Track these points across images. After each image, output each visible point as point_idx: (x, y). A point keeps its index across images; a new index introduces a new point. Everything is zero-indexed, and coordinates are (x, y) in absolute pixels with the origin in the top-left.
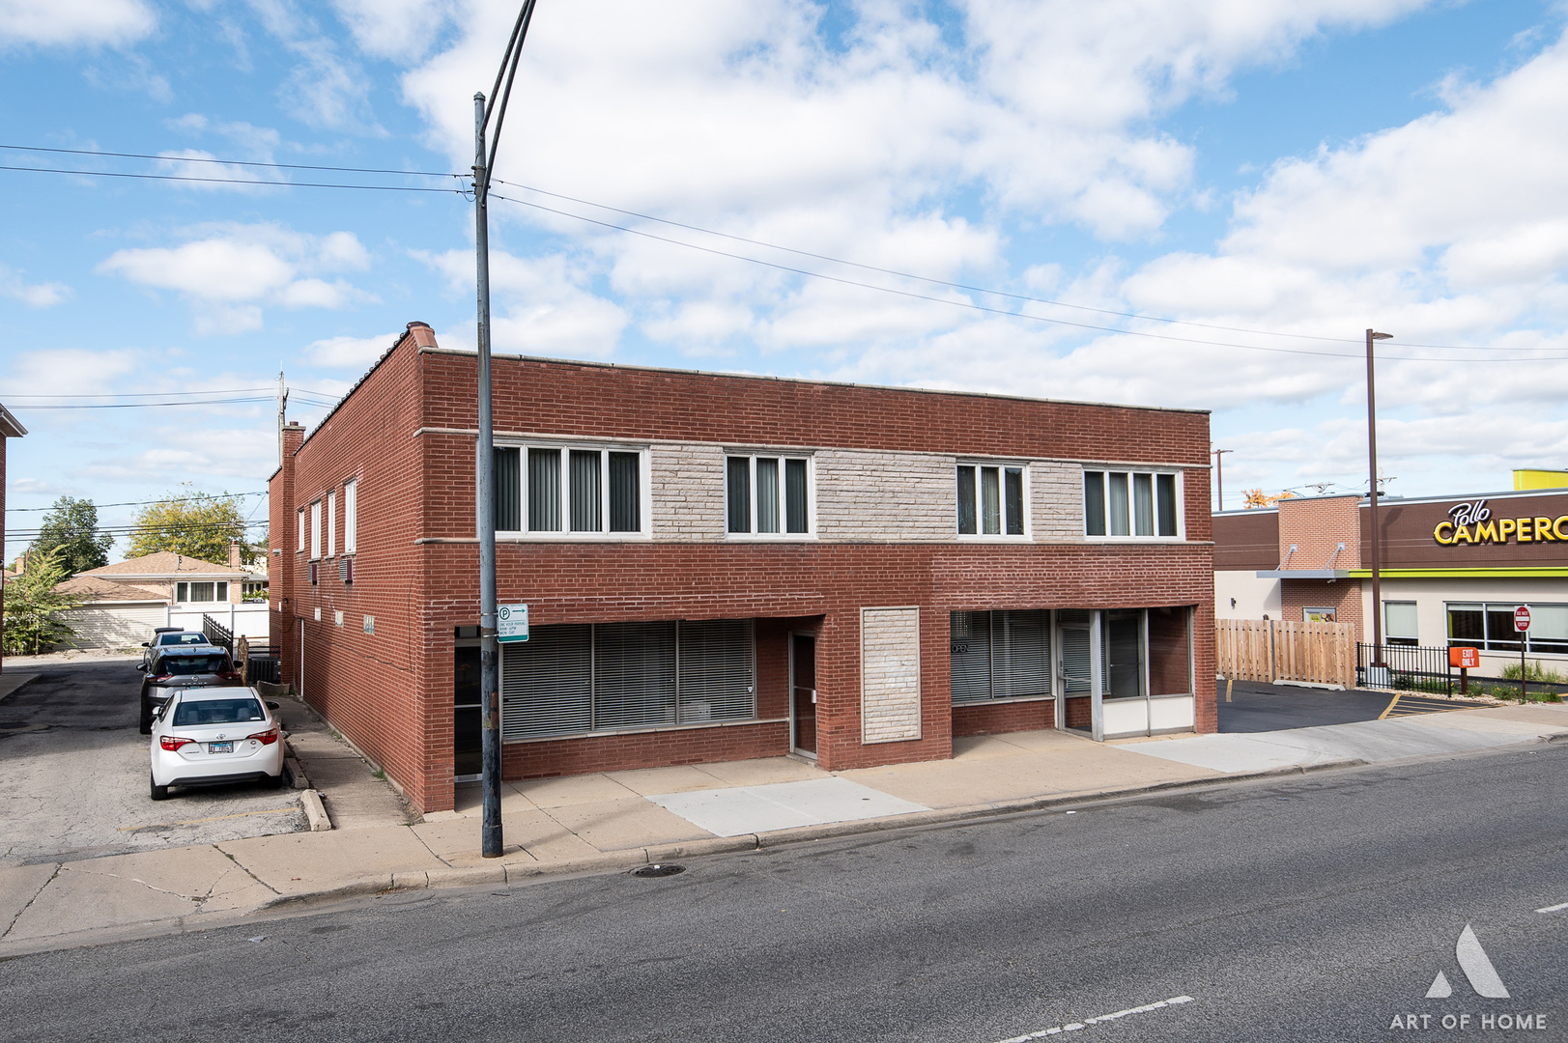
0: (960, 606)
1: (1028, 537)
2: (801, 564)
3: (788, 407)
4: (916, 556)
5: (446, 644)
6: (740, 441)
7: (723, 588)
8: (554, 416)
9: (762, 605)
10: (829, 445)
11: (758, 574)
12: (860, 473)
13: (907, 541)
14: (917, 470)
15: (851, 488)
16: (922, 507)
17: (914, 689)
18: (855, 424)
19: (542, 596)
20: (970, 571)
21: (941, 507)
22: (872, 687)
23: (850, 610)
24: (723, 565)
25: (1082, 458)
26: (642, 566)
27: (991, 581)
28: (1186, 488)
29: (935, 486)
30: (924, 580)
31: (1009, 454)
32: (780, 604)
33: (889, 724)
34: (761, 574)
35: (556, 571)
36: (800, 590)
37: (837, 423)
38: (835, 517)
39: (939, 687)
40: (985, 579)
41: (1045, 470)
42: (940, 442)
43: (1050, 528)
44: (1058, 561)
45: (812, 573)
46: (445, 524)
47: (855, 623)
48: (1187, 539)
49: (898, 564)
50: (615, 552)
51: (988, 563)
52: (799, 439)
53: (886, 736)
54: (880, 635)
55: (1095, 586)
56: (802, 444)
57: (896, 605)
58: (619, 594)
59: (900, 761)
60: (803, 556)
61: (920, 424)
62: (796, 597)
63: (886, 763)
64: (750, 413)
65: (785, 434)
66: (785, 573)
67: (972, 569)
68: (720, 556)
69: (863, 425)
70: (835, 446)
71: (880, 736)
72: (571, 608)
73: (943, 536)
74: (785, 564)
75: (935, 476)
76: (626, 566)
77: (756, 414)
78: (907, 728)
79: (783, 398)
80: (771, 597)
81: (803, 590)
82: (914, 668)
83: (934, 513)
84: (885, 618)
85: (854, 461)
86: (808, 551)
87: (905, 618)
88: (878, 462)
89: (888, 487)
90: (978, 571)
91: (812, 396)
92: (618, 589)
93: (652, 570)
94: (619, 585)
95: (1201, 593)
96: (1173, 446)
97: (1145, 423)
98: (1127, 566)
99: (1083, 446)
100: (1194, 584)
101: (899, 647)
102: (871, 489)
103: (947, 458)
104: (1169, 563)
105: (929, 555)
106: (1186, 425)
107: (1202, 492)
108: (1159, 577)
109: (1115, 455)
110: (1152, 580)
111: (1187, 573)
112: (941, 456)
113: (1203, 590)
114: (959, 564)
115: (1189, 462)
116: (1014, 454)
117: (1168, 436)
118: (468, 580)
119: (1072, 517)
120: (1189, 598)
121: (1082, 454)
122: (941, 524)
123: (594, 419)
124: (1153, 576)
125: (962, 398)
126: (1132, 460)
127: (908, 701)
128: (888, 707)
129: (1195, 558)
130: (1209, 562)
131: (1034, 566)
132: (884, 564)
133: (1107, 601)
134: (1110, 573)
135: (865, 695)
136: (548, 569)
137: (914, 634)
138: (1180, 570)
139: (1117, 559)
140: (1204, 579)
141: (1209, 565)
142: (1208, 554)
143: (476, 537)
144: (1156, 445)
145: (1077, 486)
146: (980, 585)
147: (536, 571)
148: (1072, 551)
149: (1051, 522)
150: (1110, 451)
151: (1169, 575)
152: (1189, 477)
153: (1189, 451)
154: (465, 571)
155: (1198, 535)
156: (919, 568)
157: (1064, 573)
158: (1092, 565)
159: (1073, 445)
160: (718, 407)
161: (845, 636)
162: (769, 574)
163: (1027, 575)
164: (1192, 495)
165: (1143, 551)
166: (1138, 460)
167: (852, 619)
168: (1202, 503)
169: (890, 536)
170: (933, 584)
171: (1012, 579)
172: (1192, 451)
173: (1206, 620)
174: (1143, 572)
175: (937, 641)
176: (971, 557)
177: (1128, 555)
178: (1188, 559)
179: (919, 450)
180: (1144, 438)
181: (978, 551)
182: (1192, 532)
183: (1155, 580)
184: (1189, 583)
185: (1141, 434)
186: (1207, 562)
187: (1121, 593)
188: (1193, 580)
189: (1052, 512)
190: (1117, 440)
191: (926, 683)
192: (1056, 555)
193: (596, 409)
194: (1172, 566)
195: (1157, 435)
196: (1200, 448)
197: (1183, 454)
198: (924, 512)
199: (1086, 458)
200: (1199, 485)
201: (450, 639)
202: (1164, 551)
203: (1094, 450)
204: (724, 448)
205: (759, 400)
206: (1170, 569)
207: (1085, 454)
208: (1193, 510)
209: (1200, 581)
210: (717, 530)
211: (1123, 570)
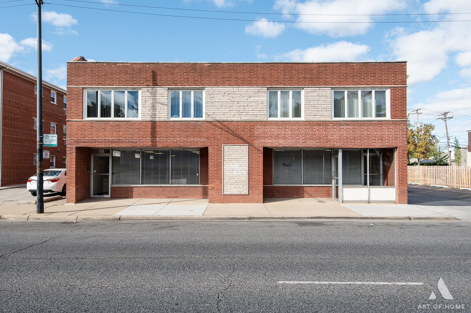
0: (268, 145)
1: (303, 118)
2: (198, 128)
3: (194, 73)
4: (248, 126)
5: (73, 152)
6: (174, 85)
7: (167, 136)
8: (108, 80)
9: (182, 143)
10: (210, 85)
11: (180, 132)
12: (223, 95)
13: (243, 120)
14: (249, 93)
15: (219, 101)
16: (251, 107)
17: (245, 176)
18: (221, 77)
19: (103, 138)
20: (273, 132)
21: (260, 107)
22: (227, 174)
23: (218, 145)
24: (167, 129)
25: (331, 85)
26: (137, 129)
27: (283, 135)
28: (391, 96)
29: (257, 99)
30: (251, 135)
31: (293, 85)
32: (189, 142)
33: (234, 188)
34: (182, 132)
35: (108, 130)
36: (197, 138)
37: (214, 77)
38: (212, 112)
39: (257, 175)
40: (279, 135)
41: (311, 91)
42: (260, 82)
43: (313, 114)
44: (317, 128)
45: (202, 132)
46: (73, 115)
47: (220, 150)
48: (391, 118)
49: (240, 129)
50: (128, 124)
51: (282, 129)
52: (198, 84)
53: (233, 192)
54: (231, 155)
55: (336, 138)
56: (199, 85)
57: (238, 144)
58: (129, 138)
59: (239, 202)
60: (199, 125)
61: (251, 76)
62: (196, 140)
63: (233, 202)
64: (178, 76)
65: (192, 82)
66: (191, 132)
67: (275, 131)
68: (166, 125)
69: (225, 77)
70: (213, 85)
71: (230, 192)
72: (112, 142)
73: (260, 118)
74: (191, 129)
75: (257, 95)
76: (131, 128)
77: (181, 75)
78: (242, 190)
79: (192, 69)
80: (185, 140)
81: (199, 138)
82: (246, 168)
83: (256, 109)
84: (233, 149)
85: (220, 91)
86: (201, 124)
87: (242, 149)
88: (231, 91)
89: (235, 100)
90: (277, 132)
91: (203, 68)
92: (129, 136)
93: (140, 130)
94: (129, 135)
95: (398, 142)
96: (384, 78)
97: (367, 69)
98: (355, 130)
99: (332, 80)
100: (394, 138)
101: (239, 160)
102: (228, 101)
103: (263, 88)
104: (379, 129)
105: (253, 125)
106: (392, 68)
107: (401, 97)
108: (373, 135)
109: (350, 83)
110: (369, 136)
111: (390, 133)
112: (260, 87)
113: (400, 141)
114: (268, 129)
115: (394, 85)
116: (297, 85)
117: (381, 73)
118: (80, 132)
119: (325, 110)
120: (391, 144)
121: (331, 83)
122: (259, 114)
123: (121, 80)
124: (370, 135)
125: (270, 64)
126: (359, 85)
127: (243, 180)
128: (234, 182)
129: (396, 127)
130: (404, 128)
131: (311, 130)
132: (233, 129)
133: (343, 144)
134: (345, 133)
135: (224, 177)
136: (105, 129)
137: (246, 155)
138: (386, 132)
139: (349, 127)
140: (401, 136)
141: (404, 130)
142: (403, 125)
143: (82, 119)
144: (374, 78)
145: (328, 97)
146: (277, 137)
147: (101, 130)
148: (324, 124)
149: (314, 112)
150: (347, 82)
151: (379, 134)
152: (394, 91)
153: (393, 80)
154: (79, 130)
155: (398, 117)
156: (249, 130)
157: (320, 133)
158: (335, 129)
159: (327, 80)
160: (166, 74)
161: (216, 155)
162: (185, 132)
163: (301, 133)
164: (395, 99)
165: (365, 124)
166: (364, 85)
167: (219, 149)
168: (401, 102)
169: (236, 118)
170: (255, 136)
171: (293, 135)
172: (395, 80)
173: (402, 154)
174: (364, 132)
175: (256, 158)
176: (274, 126)
177: (356, 125)
178: (391, 127)
179: (250, 85)
180: (367, 75)
181: (277, 124)
182: (395, 115)
183: (371, 136)
184: (391, 138)
185: (365, 73)
186: (403, 128)
187: (351, 141)
188: (394, 136)
189: (314, 108)
190: (351, 77)
191: (251, 174)
192: (316, 125)
193: (122, 77)
194: (381, 130)
195: (374, 73)
196: (401, 78)
197: (390, 81)
198: (252, 109)
199: (335, 85)
200: (399, 94)
201: (74, 151)
202: (378, 124)
203: (338, 82)
204: (168, 88)
205: (182, 71)
206: (380, 131)
207: (333, 83)
208: (395, 105)
209: (398, 137)
210: (165, 116)
211: (352, 132)
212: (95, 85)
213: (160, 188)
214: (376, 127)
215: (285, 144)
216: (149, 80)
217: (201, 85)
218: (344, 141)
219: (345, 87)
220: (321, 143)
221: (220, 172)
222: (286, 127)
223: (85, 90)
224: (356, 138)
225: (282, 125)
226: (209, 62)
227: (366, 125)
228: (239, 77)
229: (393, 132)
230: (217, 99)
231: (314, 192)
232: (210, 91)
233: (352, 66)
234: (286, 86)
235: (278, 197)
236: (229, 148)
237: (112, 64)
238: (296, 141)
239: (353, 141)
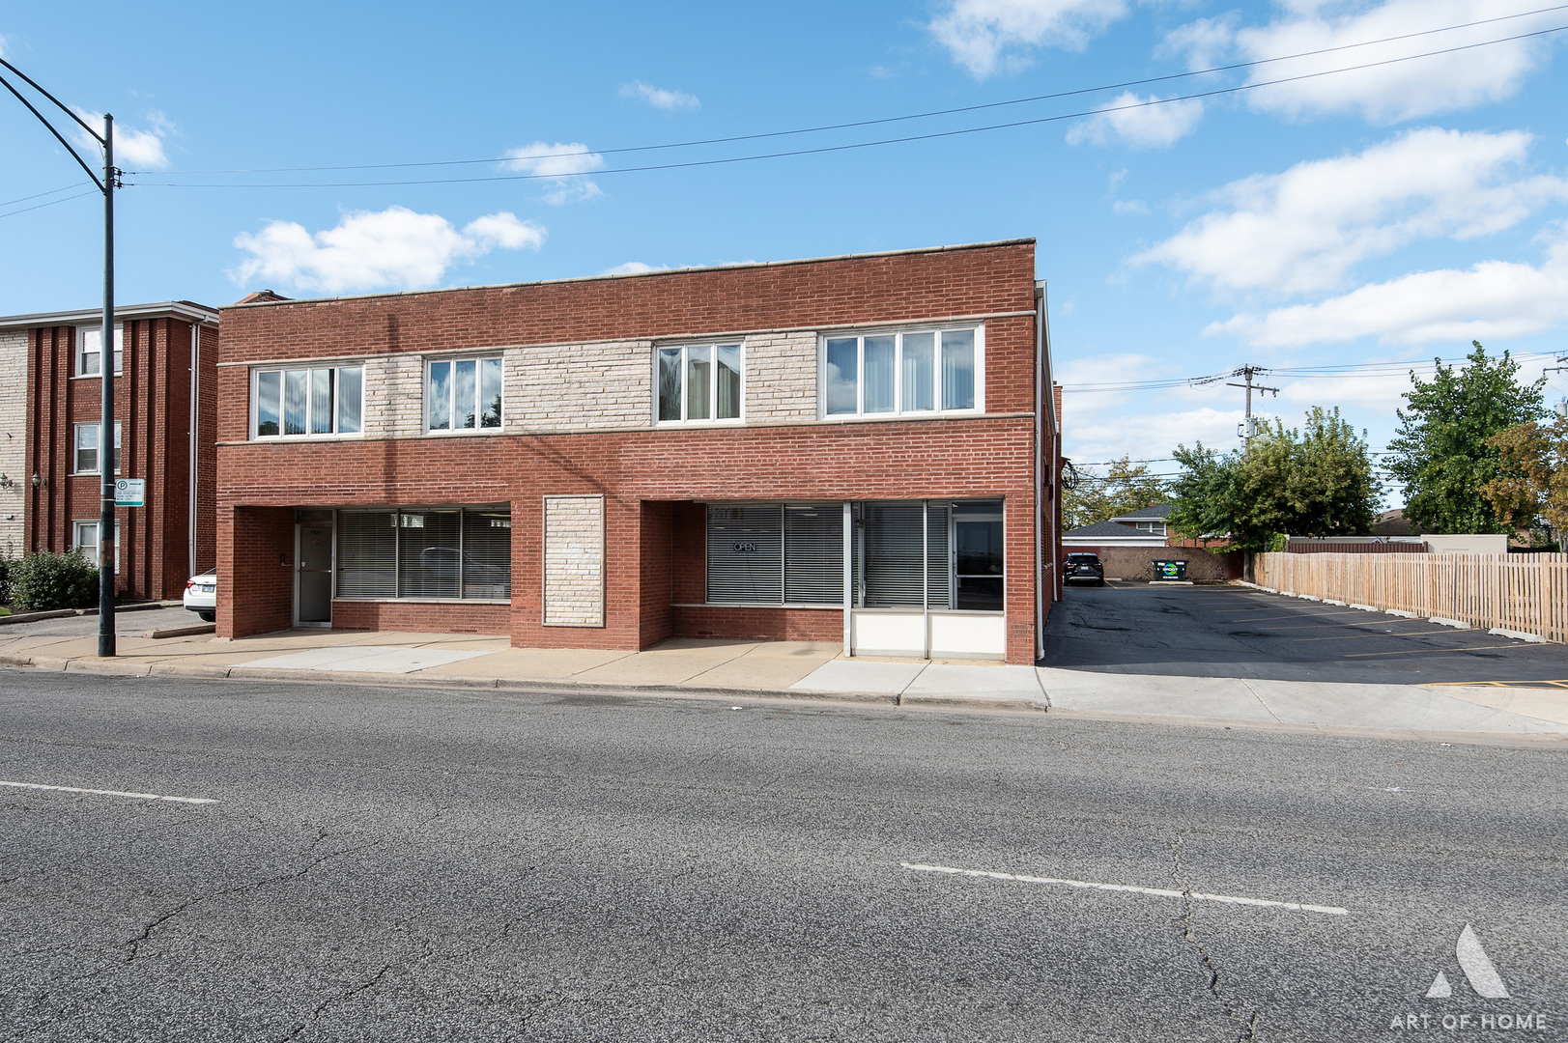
0: (652, 495)
1: (740, 422)
2: (487, 455)
3: (479, 313)
4: (604, 444)
5: (229, 518)
6: (436, 349)
7: (418, 477)
8: (297, 345)
9: (451, 492)
10: (516, 343)
11: (448, 464)
12: (545, 366)
13: (592, 430)
14: (607, 358)
15: (536, 382)
16: (611, 395)
17: (596, 577)
18: (542, 320)
19: (286, 483)
20: (664, 459)
21: (633, 394)
22: (554, 572)
23: (533, 498)
24: (419, 457)
25: (817, 324)
26: (356, 459)
27: (689, 468)
28: (988, 345)
29: (626, 372)
30: (612, 468)
31: (717, 331)
32: (468, 491)
33: (570, 609)
34: (451, 464)
35: (296, 465)
36: (486, 479)
37: (524, 322)
38: (520, 411)
39: (626, 576)
40: (682, 467)
41: (762, 343)
43: (767, 408)
44: (779, 445)
45: (497, 463)
46: (229, 432)
47: (538, 510)
48: (986, 412)
49: (584, 453)
50: (338, 448)
51: (687, 450)
52: (488, 341)
53: (567, 620)
54: (563, 523)
55: (829, 472)
56: (491, 345)
57: (580, 493)
58: (339, 482)
59: (582, 646)
60: (489, 448)
61: (612, 311)
62: (482, 485)
63: (567, 646)
64: (444, 323)
65: (475, 337)
66: (472, 464)
67: (669, 455)
68: (417, 450)
69: (550, 320)
70: (522, 343)
71: (561, 620)
72: (305, 493)
73: (633, 423)
74: (472, 456)
75: (626, 362)
76: (344, 459)
77: (450, 322)
78: (589, 615)
79: (474, 305)
80: (458, 485)
81: (489, 479)
82: (598, 556)
83: (625, 400)
84: (568, 506)
85: (540, 356)
86: (494, 443)
87: (588, 506)
88: (564, 354)
89: (574, 378)
90: (675, 458)
91: (501, 299)
92: (338, 479)
93: (362, 463)
94: (339, 475)
95: (1006, 480)
96: (965, 294)
97: (917, 270)
98: (881, 449)
99: (820, 310)
100: (995, 468)
101: (582, 534)
102: (557, 381)
103: (641, 343)
104: (951, 443)
105: (617, 444)
106: (989, 263)
107: (1015, 348)
108: (933, 460)
109: (868, 316)
110: (922, 465)
111: (983, 454)
112: (633, 341)
113: (1011, 477)
114: (654, 453)
115: (995, 311)
116: (727, 330)
117: (957, 281)
118: (242, 472)
119: (800, 394)
120: (985, 487)
121: (816, 319)
122: (632, 412)
123: (324, 343)
124: (924, 461)
125: (659, 278)
126: (894, 318)
127: (591, 588)
128: (569, 593)
129: (998, 435)
130: (1025, 439)
131: (745, 452)
132: (568, 453)
133: (847, 490)
134: (854, 457)
135: (546, 580)
136: (291, 464)
137: (598, 523)
138: (971, 452)
139: (866, 440)
140: (1015, 463)
141: (1025, 444)
142: (1022, 430)
143: (248, 440)
144: (936, 296)
145: (809, 358)
146: (676, 473)
147: (283, 465)
148: (798, 433)
149: (770, 402)
150: (859, 312)
151: (950, 458)
152: (994, 331)
153: (993, 296)
154: (240, 466)
155: (1007, 406)
156: (607, 456)
157: (786, 458)
158: (827, 448)
159: (805, 311)
160: (418, 321)
161: (528, 523)
162: (458, 464)
163: (735, 461)
164: (998, 354)
165: (909, 429)
166: (907, 317)
167: (535, 506)
168: (1017, 362)
169: (576, 426)
170: (620, 472)
171: (715, 466)
172: (998, 296)
173: (1018, 515)
174: (906, 455)
175: (624, 530)
176: (667, 444)
177: (884, 435)
178: (985, 438)
179: (609, 338)
180: (916, 289)
181: (675, 437)
182: (998, 401)
183: (927, 465)
184: (985, 468)
185: (911, 284)
186: (1021, 439)
187: (870, 480)
188: (993, 463)
189: (771, 390)
190: (872, 297)
191: (611, 572)
192: (776, 439)
193: (326, 335)
194: (957, 447)
195: (938, 282)
196: (1016, 290)
197: (983, 302)
198: (614, 401)
199: (826, 323)
200: (1011, 339)
201: (232, 515)
202: (946, 428)
203: (836, 313)
204: (424, 357)
205: (452, 310)
206: (953, 451)
207: (821, 319)
208: (998, 373)
209: (1006, 465)
210: (415, 427)
211: (873, 453)
212: (273, 358)
213: (437, 607)
214: (941, 437)
215: (696, 490)
216: (382, 339)
217: (496, 345)
218: (852, 481)
219: (853, 327)
220: (788, 486)
221: (538, 568)
222: (698, 445)
223: (253, 372)
224: (882, 471)
225: (687, 441)
226: (513, 284)
227: (913, 434)
228: (582, 318)
229: (992, 451)
230: (532, 377)
231: (813, 624)
232: (516, 358)
233: (875, 265)
234: (699, 335)
235: (717, 637)
236: (558, 504)
237: (307, 305)
238: (724, 483)
239: (876, 480)
